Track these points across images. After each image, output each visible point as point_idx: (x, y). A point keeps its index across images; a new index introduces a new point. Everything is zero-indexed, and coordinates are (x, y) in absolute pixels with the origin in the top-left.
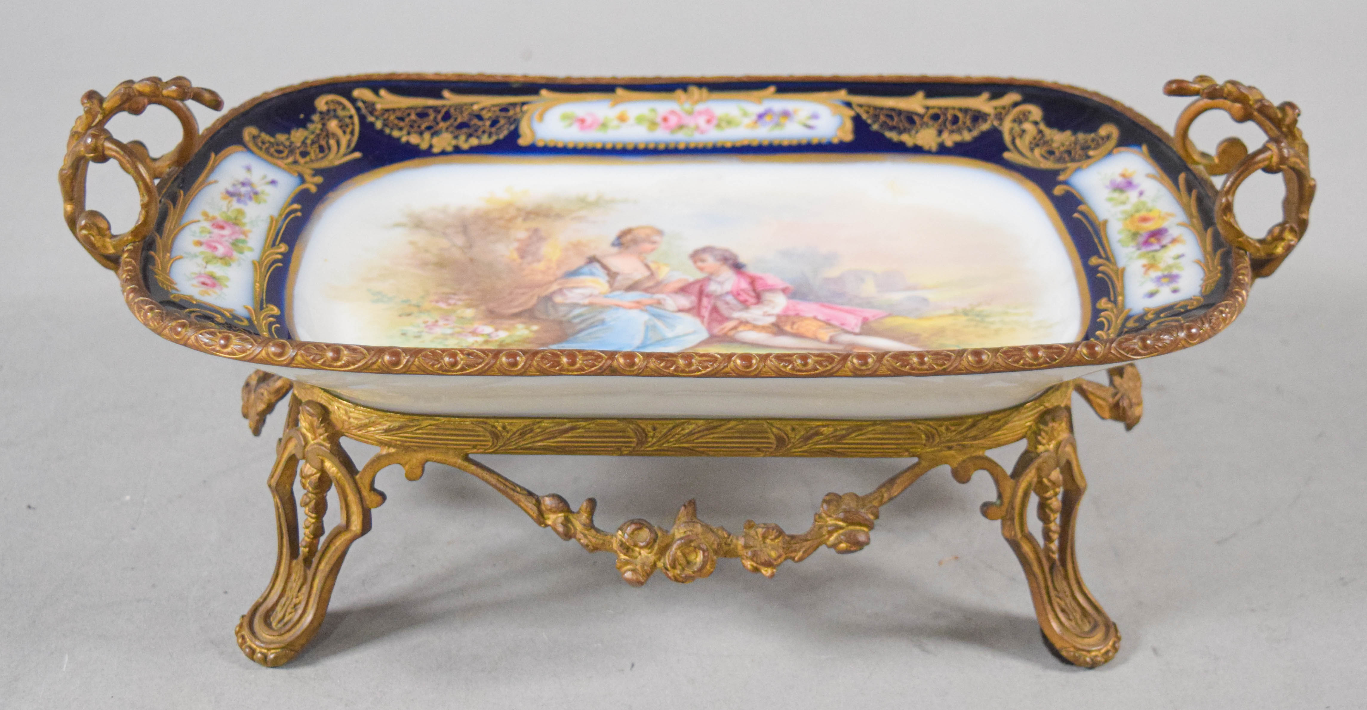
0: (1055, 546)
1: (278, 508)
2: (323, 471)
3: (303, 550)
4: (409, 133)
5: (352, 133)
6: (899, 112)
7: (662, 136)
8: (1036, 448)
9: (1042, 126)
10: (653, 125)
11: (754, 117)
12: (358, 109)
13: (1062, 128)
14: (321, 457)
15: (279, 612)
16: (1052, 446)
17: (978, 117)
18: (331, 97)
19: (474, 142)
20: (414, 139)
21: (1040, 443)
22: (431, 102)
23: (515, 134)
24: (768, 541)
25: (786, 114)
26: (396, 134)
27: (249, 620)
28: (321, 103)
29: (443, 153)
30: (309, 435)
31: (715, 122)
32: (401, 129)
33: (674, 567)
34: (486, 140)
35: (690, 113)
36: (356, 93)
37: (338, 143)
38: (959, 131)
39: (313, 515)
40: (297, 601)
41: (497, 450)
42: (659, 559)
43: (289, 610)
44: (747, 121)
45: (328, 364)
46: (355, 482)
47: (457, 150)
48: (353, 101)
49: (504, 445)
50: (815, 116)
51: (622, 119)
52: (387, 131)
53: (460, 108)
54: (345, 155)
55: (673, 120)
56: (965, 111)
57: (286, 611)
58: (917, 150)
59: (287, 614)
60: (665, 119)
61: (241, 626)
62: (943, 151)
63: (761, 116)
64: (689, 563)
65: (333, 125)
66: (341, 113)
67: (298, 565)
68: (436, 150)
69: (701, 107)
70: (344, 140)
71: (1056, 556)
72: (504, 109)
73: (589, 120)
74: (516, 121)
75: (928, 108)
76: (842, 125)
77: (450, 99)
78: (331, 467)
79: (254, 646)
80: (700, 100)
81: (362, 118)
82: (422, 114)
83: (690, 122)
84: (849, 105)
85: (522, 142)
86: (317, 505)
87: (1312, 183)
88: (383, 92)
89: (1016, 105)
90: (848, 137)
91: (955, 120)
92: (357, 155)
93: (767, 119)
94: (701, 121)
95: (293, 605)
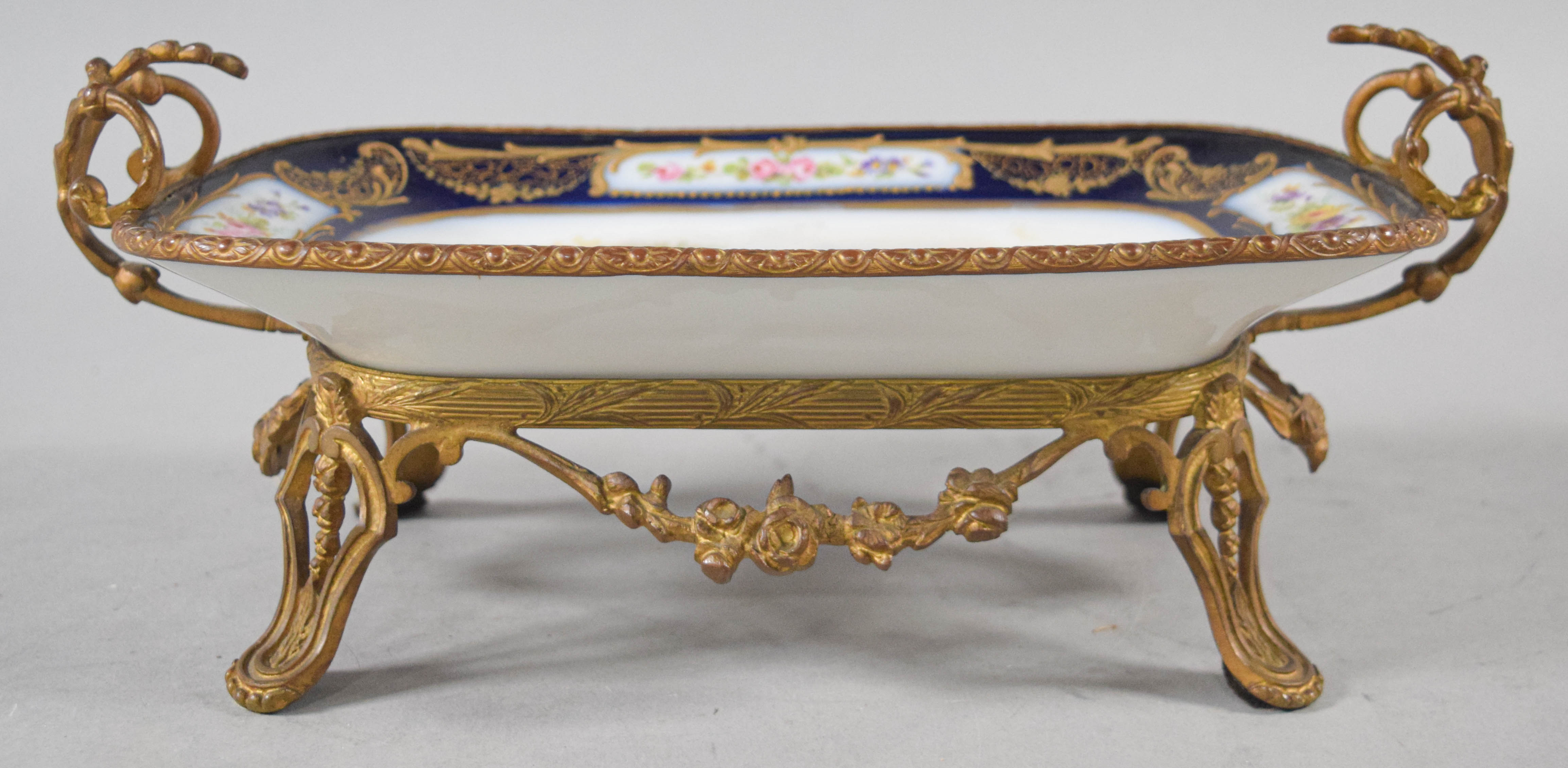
0: (1234, 560)
1: (286, 527)
2: (339, 459)
3: (314, 571)
4: (465, 183)
5: (400, 180)
6: (1025, 160)
7: (753, 184)
8: (1205, 423)
9: (1189, 165)
10: (743, 174)
11: (857, 166)
12: (407, 159)
13: (1212, 164)
14: (338, 441)
15: (281, 651)
16: (1224, 426)
17: (1114, 162)
18: (377, 145)
19: (539, 193)
20: (470, 190)
21: (1211, 419)
22: (491, 154)
23: (586, 185)
24: (882, 520)
25: (895, 163)
26: (449, 184)
27: (244, 663)
28: (366, 150)
29: (503, 204)
30: (326, 419)
31: (814, 170)
32: (455, 179)
33: (765, 548)
34: (552, 191)
35: (786, 162)
36: (407, 143)
37: (383, 188)
38: (1094, 176)
39: (327, 523)
40: (303, 636)
41: (550, 421)
42: (748, 540)
43: (292, 649)
44: (851, 169)
45: (346, 261)
46: (379, 469)
47: (519, 201)
48: (403, 150)
49: (560, 412)
50: (928, 164)
51: (709, 168)
52: (440, 181)
53: (523, 160)
54: (388, 198)
55: (766, 169)
56: (1100, 158)
57: (288, 650)
58: (1047, 198)
59: (290, 652)
60: (758, 168)
61: (233, 670)
62: (1076, 197)
63: (867, 165)
64: (784, 544)
65: (378, 170)
66: (387, 160)
67: (307, 594)
68: (495, 200)
69: (798, 155)
70: (390, 186)
71: (1236, 574)
72: (574, 160)
73: (670, 170)
74: (586, 173)
75: (1056, 156)
76: (960, 173)
77: (512, 151)
78: (351, 453)
79: (247, 689)
80: (798, 149)
81: (412, 168)
82: (481, 165)
83: (786, 170)
84: (967, 153)
85: (594, 192)
86: (332, 507)
87: (1508, 145)
88: (437, 144)
89: (1156, 148)
90: (966, 182)
91: (1089, 166)
92: (404, 200)
93: (874, 167)
94: (799, 170)
95: (297, 642)
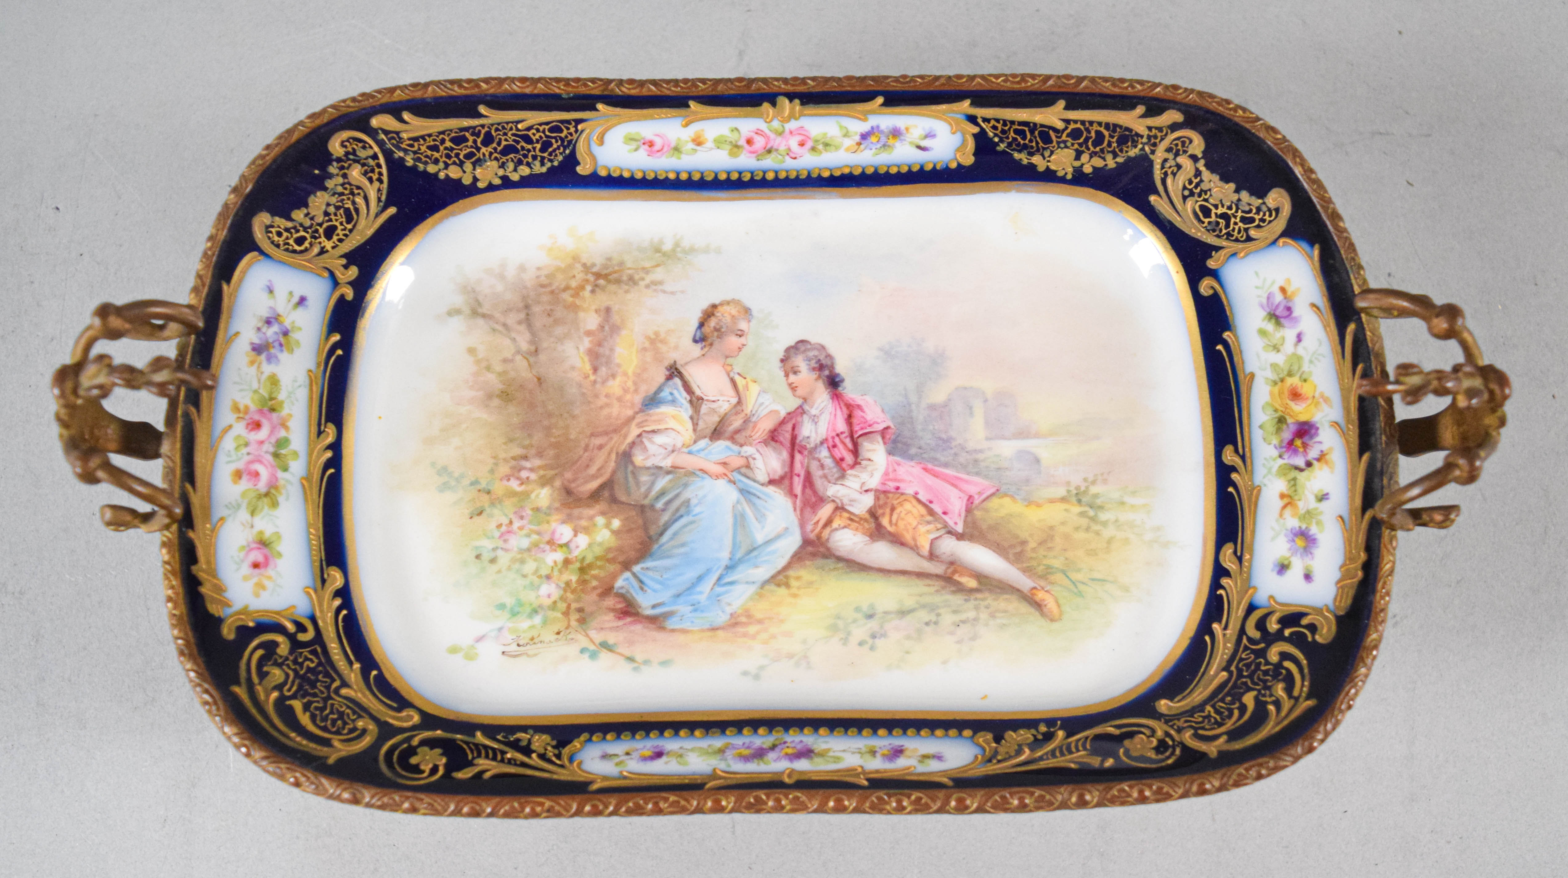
4: (447, 166)
5: (380, 181)
6: (1032, 127)
7: (746, 162)
9: (1201, 165)
10: (736, 147)
11: (857, 138)
12: (381, 144)
13: (1225, 179)
17: (1127, 137)
18: (346, 134)
19: (525, 171)
20: (454, 173)
22: (466, 122)
23: (572, 161)
25: (896, 133)
26: (431, 169)
28: (335, 147)
29: (491, 188)
31: (809, 144)
32: (436, 162)
34: (539, 169)
35: (781, 134)
36: (375, 122)
37: (366, 198)
38: (1101, 154)
44: (848, 142)
47: (507, 183)
48: (372, 133)
50: (930, 135)
51: (698, 142)
52: (421, 167)
53: (501, 127)
54: (377, 215)
55: (759, 142)
56: (1112, 128)
58: (1049, 177)
60: (749, 142)
62: (1080, 179)
63: (864, 136)
65: (355, 173)
66: (362, 154)
68: (481, 185)
69: (793, 125)
70: (373, 195)
72: (556, 129)
73: (659, 142)
74: (570, 144)
75: (1067, 122)
76: (963, 145)
77: (489, 116)
80: (792, 116)
81: (388, 154)
82: (459, 140)
83: (780, 143)
84: (972, 119)
85: (583, 170)
88: (406, 116)
89: (1174, 127)
90: (968, 160)
91: (1100, 137)
92: (392, 210)
93: (873, 139)
94: (794, 143)
